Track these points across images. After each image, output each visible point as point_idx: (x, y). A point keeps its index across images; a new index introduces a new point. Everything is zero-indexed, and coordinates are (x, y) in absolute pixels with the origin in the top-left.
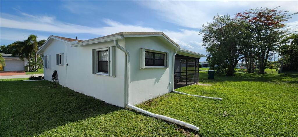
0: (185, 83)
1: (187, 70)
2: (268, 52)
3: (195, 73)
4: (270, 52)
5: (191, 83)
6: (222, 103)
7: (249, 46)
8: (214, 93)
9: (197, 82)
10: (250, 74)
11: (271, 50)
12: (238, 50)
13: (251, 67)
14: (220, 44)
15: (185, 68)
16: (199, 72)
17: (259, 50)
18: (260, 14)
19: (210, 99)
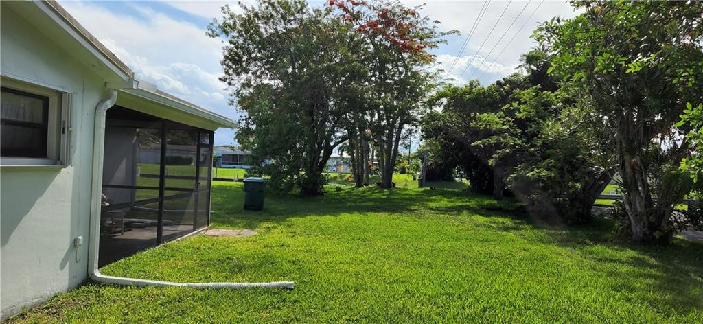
0: (151, 234)
1: (162, 176)
2: (401, 127)
3: (197, 189)
4: (407, 126)
5: (181, 228)
6: (295, 301)
7: (357, 104)
8: (266, 263)
9: (203, 225)
10: (361, 189)
11: (408, 122)
12: (332, 112)
13: (362, 167)
14: (281, 85)
15: (156, 169)
16: (214, 183)
17: (380, 119)
18: (384, 14)
19: (256, 289)
